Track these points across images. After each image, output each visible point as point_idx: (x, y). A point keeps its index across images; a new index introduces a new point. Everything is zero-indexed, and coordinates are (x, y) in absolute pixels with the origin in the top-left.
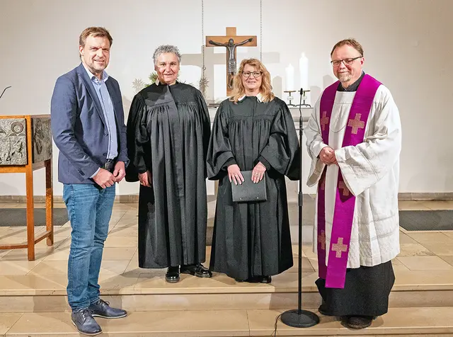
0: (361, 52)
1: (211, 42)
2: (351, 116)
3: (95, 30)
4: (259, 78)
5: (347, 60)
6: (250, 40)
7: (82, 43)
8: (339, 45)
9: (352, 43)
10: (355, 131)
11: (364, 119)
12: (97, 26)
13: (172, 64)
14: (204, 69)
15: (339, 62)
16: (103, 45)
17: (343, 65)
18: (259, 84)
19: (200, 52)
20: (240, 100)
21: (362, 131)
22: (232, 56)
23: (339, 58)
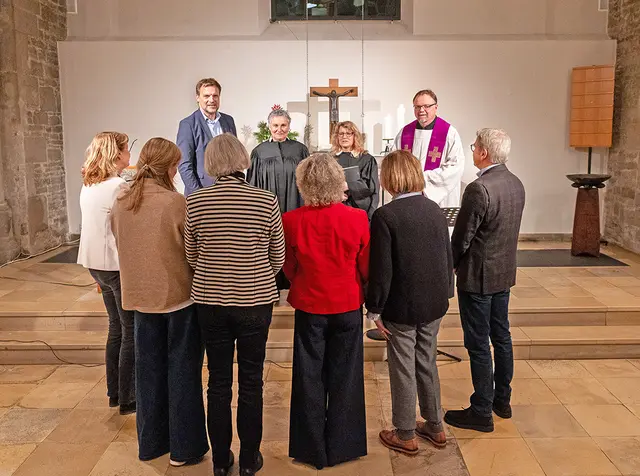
0: (435, 99)
1: (315, 93)
2: (431, 148)
3: (206, 81)
4: (351, 137)
5: (425, 106)
6: (351, 91)
7: (198, 93)
8: (420, 93)
9: (429, 93)
10: (434, 160)
11: (441, 150)
12: (208, 78)
13: (283, 125)
14: (309, 115)
15: (420, 107)
16: (213, 93)
17: (422, 109)
18: (351, 143)
19: (305, 100)
20: (338, 154)
21: (439, 160)
22: (334, 105)
23: (420, 103)
